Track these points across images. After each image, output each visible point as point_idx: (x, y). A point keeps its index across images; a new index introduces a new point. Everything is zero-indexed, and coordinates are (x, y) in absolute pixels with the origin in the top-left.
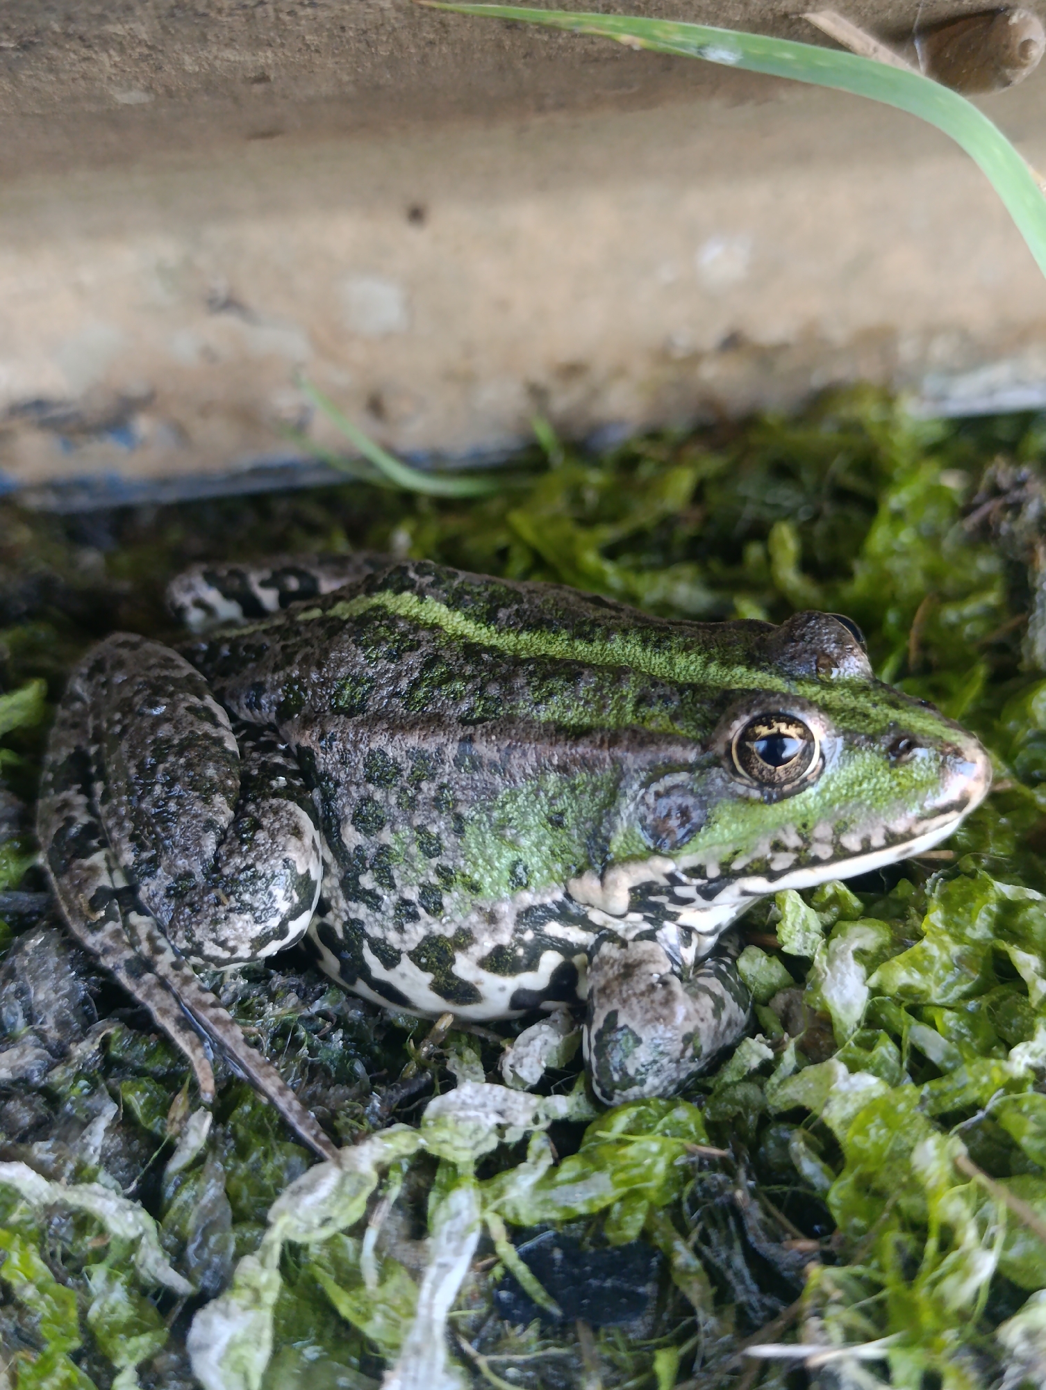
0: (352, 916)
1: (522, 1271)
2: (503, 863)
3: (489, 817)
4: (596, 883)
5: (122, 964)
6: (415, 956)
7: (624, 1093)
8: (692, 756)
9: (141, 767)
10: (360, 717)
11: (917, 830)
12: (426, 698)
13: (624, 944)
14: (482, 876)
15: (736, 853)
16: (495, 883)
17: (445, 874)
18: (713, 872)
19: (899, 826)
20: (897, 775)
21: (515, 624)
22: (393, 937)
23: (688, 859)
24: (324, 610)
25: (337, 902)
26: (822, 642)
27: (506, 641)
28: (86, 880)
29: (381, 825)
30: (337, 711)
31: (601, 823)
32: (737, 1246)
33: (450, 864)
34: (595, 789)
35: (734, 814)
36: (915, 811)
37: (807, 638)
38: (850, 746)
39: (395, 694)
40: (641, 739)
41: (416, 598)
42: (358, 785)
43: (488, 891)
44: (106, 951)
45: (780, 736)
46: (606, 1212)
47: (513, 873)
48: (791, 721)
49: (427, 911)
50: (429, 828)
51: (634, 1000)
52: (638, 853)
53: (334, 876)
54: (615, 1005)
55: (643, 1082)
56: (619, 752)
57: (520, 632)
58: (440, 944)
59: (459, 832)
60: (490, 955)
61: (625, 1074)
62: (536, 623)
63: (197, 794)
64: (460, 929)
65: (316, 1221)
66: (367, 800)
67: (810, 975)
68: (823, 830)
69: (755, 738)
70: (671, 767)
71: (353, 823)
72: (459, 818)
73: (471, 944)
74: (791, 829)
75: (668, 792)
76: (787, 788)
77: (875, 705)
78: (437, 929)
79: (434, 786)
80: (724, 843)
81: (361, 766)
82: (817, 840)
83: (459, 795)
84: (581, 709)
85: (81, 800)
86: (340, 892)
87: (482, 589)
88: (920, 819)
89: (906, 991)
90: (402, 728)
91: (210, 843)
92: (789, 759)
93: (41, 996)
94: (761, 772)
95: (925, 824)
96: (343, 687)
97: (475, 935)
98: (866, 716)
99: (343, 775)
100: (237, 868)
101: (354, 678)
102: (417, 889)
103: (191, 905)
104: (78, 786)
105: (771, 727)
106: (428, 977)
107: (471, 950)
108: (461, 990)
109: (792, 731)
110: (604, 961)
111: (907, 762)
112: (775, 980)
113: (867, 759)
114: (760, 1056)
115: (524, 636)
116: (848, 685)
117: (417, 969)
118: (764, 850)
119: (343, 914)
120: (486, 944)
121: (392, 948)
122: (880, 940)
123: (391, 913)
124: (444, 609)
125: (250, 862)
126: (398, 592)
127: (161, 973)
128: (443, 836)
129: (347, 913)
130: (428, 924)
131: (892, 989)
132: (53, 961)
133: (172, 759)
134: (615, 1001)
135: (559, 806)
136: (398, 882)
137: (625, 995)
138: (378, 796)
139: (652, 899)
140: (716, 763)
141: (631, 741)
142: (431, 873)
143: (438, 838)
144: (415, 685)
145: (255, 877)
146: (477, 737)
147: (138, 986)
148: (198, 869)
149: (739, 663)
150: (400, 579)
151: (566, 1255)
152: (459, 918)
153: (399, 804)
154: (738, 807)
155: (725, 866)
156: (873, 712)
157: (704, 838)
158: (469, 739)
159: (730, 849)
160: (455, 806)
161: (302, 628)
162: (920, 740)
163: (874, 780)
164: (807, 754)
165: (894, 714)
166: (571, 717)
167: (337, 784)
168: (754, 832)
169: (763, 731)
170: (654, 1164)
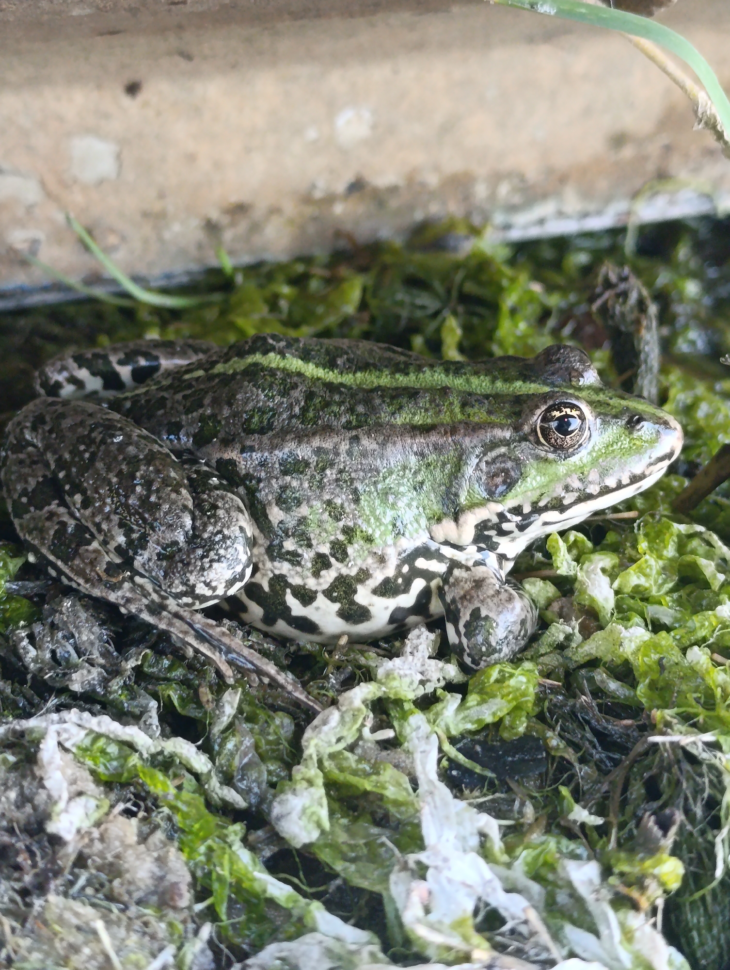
0: (277, 572)
1: (461, 758)
2: (387, 520)
3: (376, 488)
4: (452, 524)
5: (143, 607)
6: (328, 593)
7: (488, 659)
8: (507, 434)
9: (120, 474)
10: (270, 433)
11: (647, 473)
12: (315, 417)
13: (468, 569)
14: (374, 530)
15: (542, 494)
16: (383, 534)
17: (348, 532)
18: (527, 509)
19: (638, 471)
20: (633, 439)
21: (349, 367)
22: (312, 583)
23: (511, 502)
24: (206, 370)
25: (264, 565)
26: (571, 362)
27: (348, 379)
28: (96, 559)
29: (299, 503)
30: (249, 432)
31: (451, 485)
32: (587, 728)
33: (351, 524)
34: (444, 464)
35: (538, 470)
36: (646, 460)
37: (562, 359)
38: (604, 422)
39: (291, 417)
40: (474, 428)
41: (279, 357)
42: (277, 479)
43: (378, 541)
44: (128, 601)
45: (568, 416)
46: (501, 720)
47: (394, 525)
48: (573, 407)
49: (337, 559)
50: (335, 500)
51: (489, 600)
52: (477, 501)
53: (261, 546)
54: (477, 604)
55: (501, 650)
56: (457, 438)
57: (355, 373)
58: (347, 581)
59: (357, 501)
60: (381, 584)
61: (490, 645)
62: (364, 367)
63: (170, 489)
64: (361, 569)
65: (334, 740)
66: (284, 488)
67: (577, 585)
68: (593, 476)
69: (552, 419)
70: (494, 445)
71: (277, 504)
72: (355, 491)
73: (367, 579)
74: (575, 477)
75: (494, 461)
76: (571, 450)
77: (611, 398)
78: (345, 571)
79: (334, 471)
80: (534, 489)
81: (277, 466)
82: (590, 482)
83: (353, 475)
84: (423, 414)
85: (62, 510)
86: (266, 557)
87: (318, 347)
88: (651, 464)
89: (637, 589)
90: (306, 436)
91: (188, 521)
92: (572, 432)
93: (84, 638)
94: (556, 441)
95: (652, 468)
96: (252, 417)
97: (371, 572)
98: (608, 405)
99: (263, 474)
100: (212, 533)
101: (260, 409)
102: (328, 545)
103: (182, 561)
104: (56, 502)
105: (561, 411)
106: (337, 606)
107: (367, 582)
108: (358, 613)
109: (574, 413)
110: (457, 581)
111: (639, 430)
112: (550, 595)
113: (615, 430)
114: (564, 632)
115: (359, 375)
116: (590, 388)
117: (328, 602)
118: (560, 492)
119: (269, 573)
120: (378, 577)
121: (311, 590)
122: (613, 562)
123: (309, 565)
124: (300, 362)
125: (219, 528)
126: (265, 353)
127: (173, 611)
128: (346, 504)
129: (272, 571)
130: (338, 569)
131: (628, 589)
132: (83, 615)
133: (143, 468)
134: (476, 602)
135: (419, 478)
136: (314, 542)
137: (482, 598)
138: (295, 484)
139: (486, 533)
140: (525, 438)
141: (466, 429)
142: (338, 532)
143: (342, 506)
144: (304, 410)
145: (225, 538)
146: (361, 436)
147: (160, 619)
148: (181, 539)
149: (517, 379)
150: (263, 344)
151: (483, 749)
152: (359, 562)
153: (310, 487)
154: (541, 465)
155: (534, 504)
156: (611, 402)
157: (519, 488)
158: (356, 439)
159: (538, 493)
160: (352, 483)
161: (194, 383)
162: (645, 417)
163: (620, 444)
164: (581, 429)
165: (624, 403)
166: (418, 419)
167: (259, 480)
168: (551, 481)
169: (557, 414)
170: (527, 688)
